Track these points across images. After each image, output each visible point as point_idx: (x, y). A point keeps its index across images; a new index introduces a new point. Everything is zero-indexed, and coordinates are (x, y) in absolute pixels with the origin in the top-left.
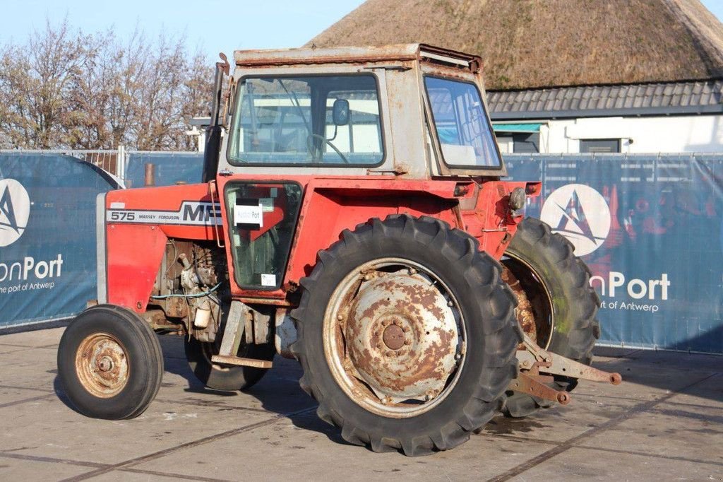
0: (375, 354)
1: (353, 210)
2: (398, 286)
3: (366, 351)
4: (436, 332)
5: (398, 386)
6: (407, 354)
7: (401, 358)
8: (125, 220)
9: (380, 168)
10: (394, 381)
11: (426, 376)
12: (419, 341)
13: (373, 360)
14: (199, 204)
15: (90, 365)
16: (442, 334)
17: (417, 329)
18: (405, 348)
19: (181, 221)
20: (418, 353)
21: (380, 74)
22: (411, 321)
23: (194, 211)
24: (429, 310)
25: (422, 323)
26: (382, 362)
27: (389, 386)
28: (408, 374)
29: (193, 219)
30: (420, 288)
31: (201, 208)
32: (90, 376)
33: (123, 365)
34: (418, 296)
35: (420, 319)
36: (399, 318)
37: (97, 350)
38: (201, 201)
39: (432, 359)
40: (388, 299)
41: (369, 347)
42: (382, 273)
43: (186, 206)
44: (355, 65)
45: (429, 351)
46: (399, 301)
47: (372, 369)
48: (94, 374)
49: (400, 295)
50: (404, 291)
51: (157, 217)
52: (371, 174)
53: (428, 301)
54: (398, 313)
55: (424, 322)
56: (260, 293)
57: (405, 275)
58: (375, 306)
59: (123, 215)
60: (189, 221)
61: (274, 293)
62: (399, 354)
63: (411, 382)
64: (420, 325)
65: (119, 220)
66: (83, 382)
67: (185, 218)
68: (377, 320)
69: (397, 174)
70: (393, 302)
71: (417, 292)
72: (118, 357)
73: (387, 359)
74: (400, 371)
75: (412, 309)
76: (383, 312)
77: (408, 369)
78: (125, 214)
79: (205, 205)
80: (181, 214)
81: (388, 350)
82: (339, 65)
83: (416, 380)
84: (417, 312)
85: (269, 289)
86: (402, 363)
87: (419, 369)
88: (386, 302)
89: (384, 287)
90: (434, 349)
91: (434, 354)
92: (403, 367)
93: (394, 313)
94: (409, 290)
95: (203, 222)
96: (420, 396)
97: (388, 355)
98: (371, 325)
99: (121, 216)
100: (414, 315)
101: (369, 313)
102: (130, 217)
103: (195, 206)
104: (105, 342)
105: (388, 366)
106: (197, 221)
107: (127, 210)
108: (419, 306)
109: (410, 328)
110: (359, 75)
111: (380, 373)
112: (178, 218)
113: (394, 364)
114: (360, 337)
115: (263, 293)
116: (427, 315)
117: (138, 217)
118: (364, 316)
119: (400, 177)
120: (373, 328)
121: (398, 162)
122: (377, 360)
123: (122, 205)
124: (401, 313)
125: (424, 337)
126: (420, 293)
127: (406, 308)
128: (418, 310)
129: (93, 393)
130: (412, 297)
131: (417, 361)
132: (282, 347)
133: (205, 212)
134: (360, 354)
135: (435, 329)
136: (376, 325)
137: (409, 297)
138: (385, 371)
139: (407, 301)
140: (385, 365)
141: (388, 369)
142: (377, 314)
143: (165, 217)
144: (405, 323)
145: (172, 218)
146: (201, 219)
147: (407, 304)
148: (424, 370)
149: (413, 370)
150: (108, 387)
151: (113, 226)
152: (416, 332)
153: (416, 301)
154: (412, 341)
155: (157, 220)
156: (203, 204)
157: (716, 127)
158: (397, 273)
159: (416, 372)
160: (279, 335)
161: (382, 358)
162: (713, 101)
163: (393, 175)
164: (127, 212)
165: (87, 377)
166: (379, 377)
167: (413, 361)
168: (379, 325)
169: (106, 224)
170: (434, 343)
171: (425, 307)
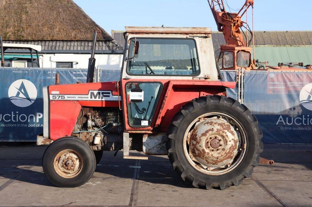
0: (207, 151)
1: (179, 93)
2: (215, 123)
3: (203, 150)
4: (233, 141)
5: (215, 163)
6: (221, 150)
7: (218, 152)
8: (60, 99)
9: (198, 76)
10: (215, 161)
11: (228, 158)
12: (227, 144)
13: (206, 153)
14: (97, 91)
15: (59, 164)
16: (235, 141)
17: (226, 140)
18: (220, 147)
19: (89, 99)
20: (226, 149)
21: (197, 39)
22: (223, 137)
23: (95, 94)
24: (229, 132)
25: (228, 137)
26: (210, 154)
27: (211, 163)
28: (222, 158)
29: (95, 98)
30: (224, 124)
31: (99, 93)
32: (60, 169)
33: (77, 163)
34: (224, 127)
35: (227, 136)
36: (218, 136)
37: (63, 157)
38: (98, 90)
39: (231, 151)
40: (213, 129)
41: (204, 148)
42: (205, 119)
43: (91, 92)
44: (184, 35)
45: (230, 148)
46: (218, 129)
47: (205, 157)
48: (61, 168)
49: (216, 127)
50: (218, 125)
51: (77, 98)
52: (194, 79)
53: (228, 129)
54: (217, 134)
55: (229, 137)
56: (140, 129)
57: (216, 119)
58: (207, 132)
59: (59, 97)
60: (93, 99)
61: (147, 128)
62: (218, 150)
63: (222, 161)
64: (227, 138)
65: (57, 99)
66: (57, 172)
67: (91, 98)
68: (208, 137)
69: (206, 79)
70: (215, 130)
71: (224, 125)
72: (75, 160)
73: (212, 153)
74: (218, 157)
75: (223, 132)
76: (211, 134)
77: (222, 156)
78: (60, 96)
79: (101, 92)
80: (89, 96)
81: (213, 149)
82: (177, 34)
83: (224, 160)
84: (226, 133)
85: (145, 127)
86: (219, 153)
87: (226, 156)
88: (212, 130)
89: (209, 124)
90: (232, 147)
91: (232, 149)
92: (220, 155)
93: (215, 134)
94: (219, 124)
95: (100, 99)
96: (222, 166)
97: (213, 151)
98: (205, 139)
99: (57, 97)
100: (224, 134)
101: (204, 135)
102: (62, 98)
103: (96, 92)
104: (68, 153)
105: (213, 155)
106: (97, 99)
107: (60, 94)
108: (226, 131)
109: (222, 139)
110: (187, 39)
111: (209, 158)
112: (88, 98)
113: (215, 154)
114: (200, 144)
115: (142, 128)
116: (229, 134)
117: (66, 97)
118: (202, 136)
119: (207, 80)
120: (206, 141)
121: (206, 74)
122: (208, 153)
123: (58, 92)
124: (219, 134)
125: (229, 143)
126: (225, 126)
127: (221, 132)
128: (226, 132)
129: (63, 176)
130: (222, 127)
131: (226, 153)
132: (146, 150)
133: (101, 95)
134: (200, 151)
135: (232, 139)
136: (207, 139)
137: (221, 127)
138: (212, 157)
139: (221, 129)
140: (212, 155)
141: (213, 156)
142: (208, 134)
143: (81, 97)
144: (220, 138)
145: (85, 98)
146: (99, 98)
147: (221, 130)
148: (228, 156)
149: (223, 156)
150: (69, 173)
151: (53, 102)
152: (225, 141)
153: (224, 129)
154: (223, 144)
155: (77, 99)
156: (99, 91)
157: (109, 59)
158: (212, 118)
159: (225, 157)
160: (145, 146)
161: (210, 152)
162: (107, 49)
163: (204, 79)
164: (61, 95)
165: (58, 170)
166: (208, 160)
167: (224, 152)
168: (209, 139)
169: (49, 101)
170: (232, 145)
171: (228, 131)
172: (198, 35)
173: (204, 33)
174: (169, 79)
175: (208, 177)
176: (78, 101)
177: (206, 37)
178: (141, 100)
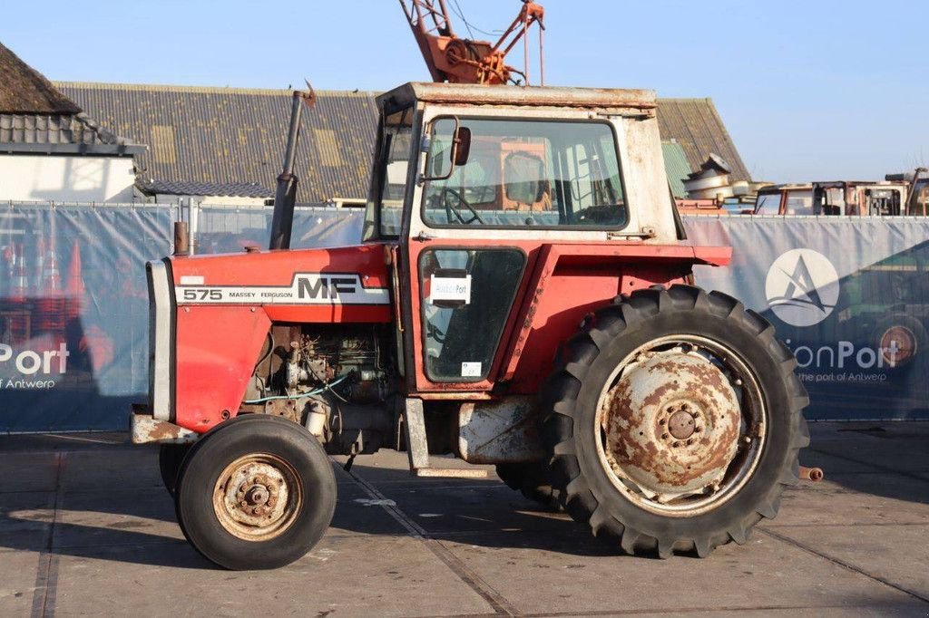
0: (660, 446)
2: (680, 367)
3: (650, 445)
4: (729, 416)
5: (682, 479)
6: (697, 443)
7: (691, 448)
8: (207, 299)
9: (623, 231)
10: (680, 475)
11: (715, 465)
12: (714, 426)
13: (659, 454)
14: (319, 276)
15: (226, 499)
16: (733, 415)
17: (711, 413)
18: (695, 436)
19: (295, 299)
20: (712, 440)
21: (618, 123)
22: (703, 404)
23: (313, 285)
24: (720, 391)
26: (670, 455)
27: (670, 482)
28: (700, 466)
29: (313, 295)
30: (704, 367)
31: (324, 282)
32: (228, 514)
33: (282, 493)
34: (706, 376)
35: (715, 402)
36: (688, 402)
37: (239, 478)
38: (321, 273)
39: (724, 446)
40: (676, 382)
41: (653, 439)
42: (651, 353)
43: (299, 279)
44: (581, 110)
45: (723, 437)
46: (689, 384)
47: (654, 465)
48: (232, 512)
49: (685, 378)
50: (690, 372)
51: (258, 295)
52: (613, 238)
53: (717, 383)
54: (688, 398)
55: (718, 405)
56: (458, 386)
57: (680, 354)
58: (660, 391)
59: (203, 293)
60: (307, 299)
61: (476, 385)
62: (689, 443)
63: (699, 475)
64: (714, 409)
65: (198, 300)
66: (223, 524)
67: (301, 295)
68: (662, 407)
69: (645, 237)
70: (683, 385)
71: (703, 371)
72: (273, 483)
73: (675, 451)
74: (692, 463)
75: (705, 391)
76: (670, 397)
77: (701, 459)
78: (207, 292)
79: (329, 277)
80: (295, 289)
81: (675, 440)
82: (559, 108)
83: (705, 471)
84: (711, 395)
85: (471, 380)
86: (693, 453)
87: (711, 459)
88: (675, 386)
89: (664, 369)
90: (727, 435)
91: (726, 440)
92: (695, 458)
93: (683, 398)
94: (692, 369)
95: (328, 300)
96: (698, 488)
97: (676, 445)
98: (655, 414)
99: (199, 295)
100: (707, 398)
101: (651, 400)
102: (214, 296)
103: (313, 279)
104: (253, 466)
105: (678, 459)
106: (319, 299)
107: (208, 286)
108: (711, 388)
109: (701, 412)
110: (590, 121)
111: (665, 467)
113: (683, 455)
114: (641, 429)
115: (463, 385)
116: (719, 397)
117: (227, 295)
118: (646, 404)
119: (648, 241)
120: (657, 418)
121: (643, 225)
122: (664, 454)
123: (200, 280)
124: (693, 398)
125: (719, 422)
126: (706, 373)
127: (698, 390)
128: (711, 392)
129: (241, 536)
130: (701, 378)
131: (711, 450)
132: (468, 450)
133: (330, 286)
134: (641, 448)
135: (728, 412)
136: (660, 413)
137: (697, 378)
138: (673, 464)
139: (698, 383)
140: (674, 458)
141: (677, 462)
142: (663, 399)
143: (270, 295)
144: (695, 408)
145: (281, 295)
146: (324, 296)
147: (699, 386)
148: (715, 460)
149: (706, 459)
150: (257, 526)
151: (188, 309)
152: (709, 417)
153: (706, 382)
154: (704, 427)
155: (258, 299)
156: (325, 276)
158: (669, 351)
159: (708, 462)
160: (465, 436)
161: (668, 451)
163: (639, 239)
164: (209, 289)
165: (225, 517)
166: (661, 473)
167: (707, 449)
168: (665, 412)
169: (175, 306)
170: (728, 428)
171: (716, 388)
172: (621, 111)
173: (637, 104)
174: (542, 238)
175: (663, 523)
176: (262, 305)
177: (642, 118)
178: (464, 301)
